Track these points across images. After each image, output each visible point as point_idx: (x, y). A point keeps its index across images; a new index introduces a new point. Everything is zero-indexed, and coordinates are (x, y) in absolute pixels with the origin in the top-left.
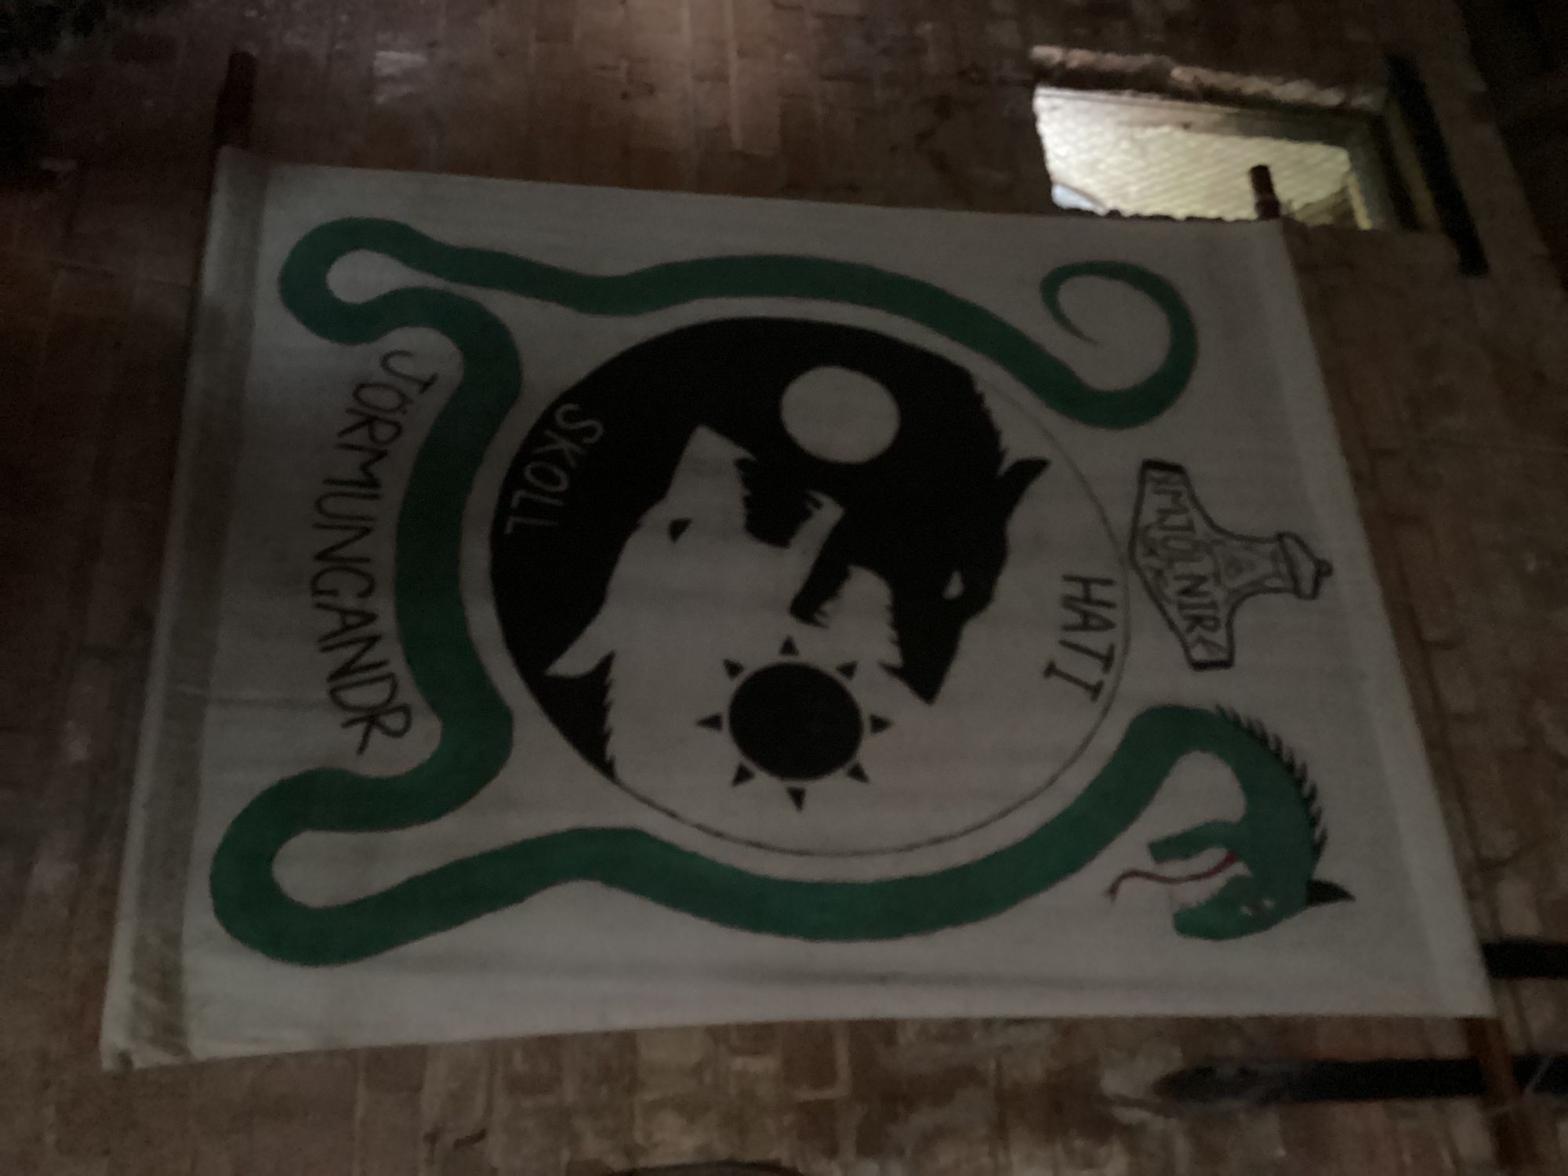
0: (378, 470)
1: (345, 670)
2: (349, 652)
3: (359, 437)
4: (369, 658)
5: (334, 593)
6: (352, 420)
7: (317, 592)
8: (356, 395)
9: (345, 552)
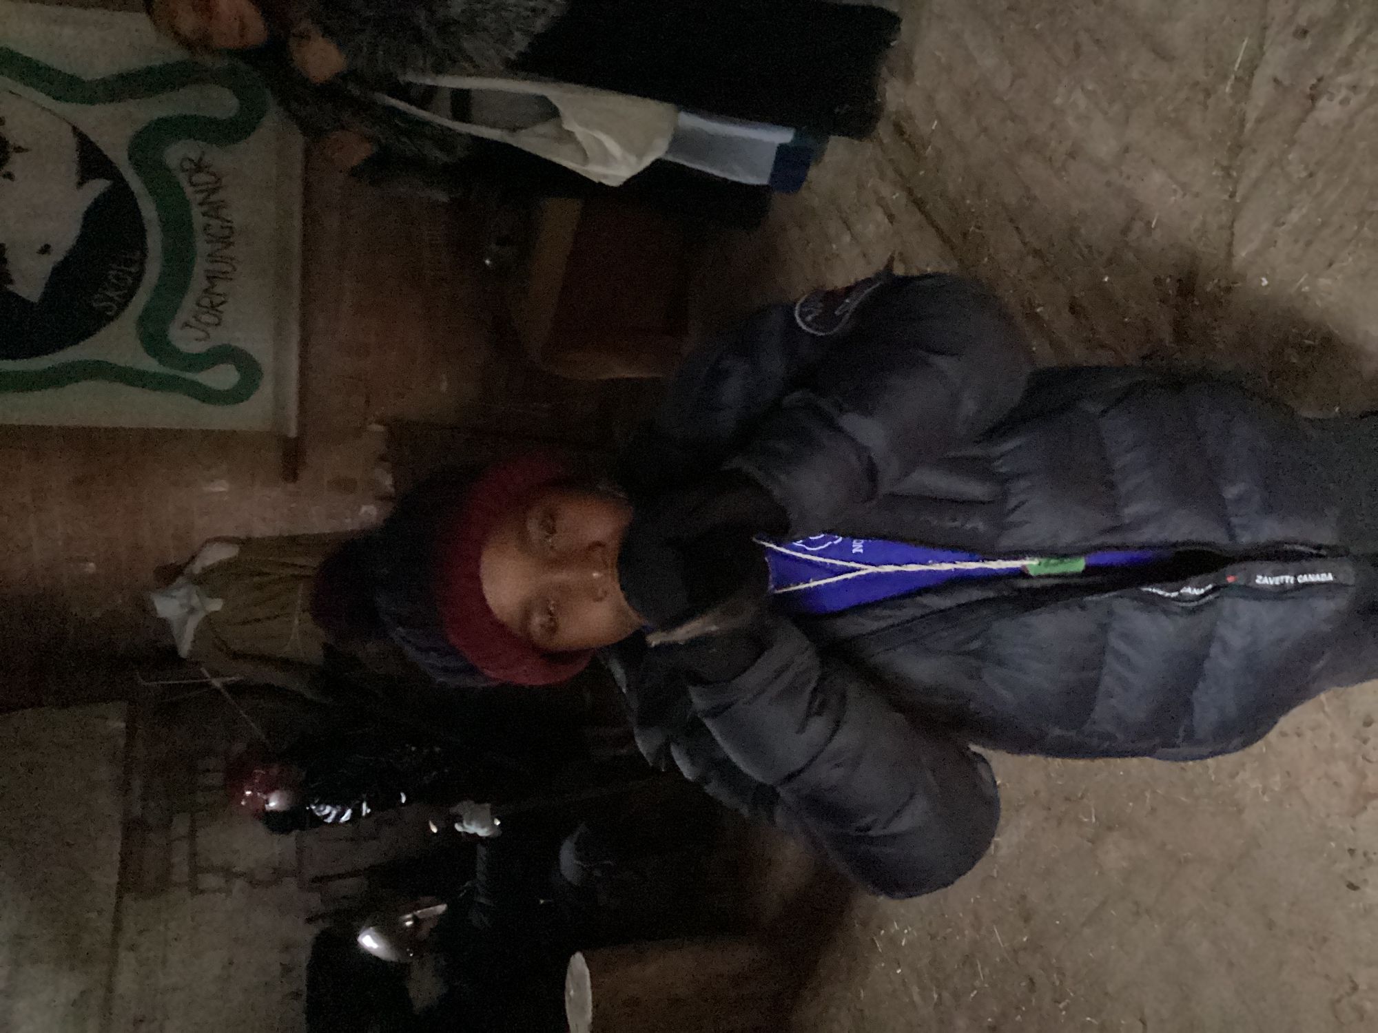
0: (205, 284)
1: (213, 190)
2: (213, 198)
3: (217, 300)
4: (204, 195)
5: (222, 227)
6: (220, 308)
7: (231, 228)
8: (220, 319)
9: (220, 246)
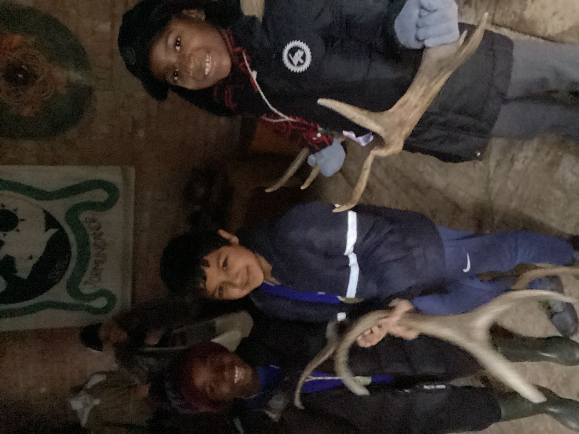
1: (98, 229)
2: (98, 232)
3: (99, 272)
5: (102, 242)
6: (100, 275)
7: (105, 242)
8: (100, 279)
9: (100, 250)
